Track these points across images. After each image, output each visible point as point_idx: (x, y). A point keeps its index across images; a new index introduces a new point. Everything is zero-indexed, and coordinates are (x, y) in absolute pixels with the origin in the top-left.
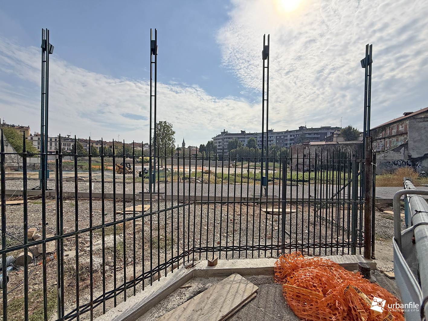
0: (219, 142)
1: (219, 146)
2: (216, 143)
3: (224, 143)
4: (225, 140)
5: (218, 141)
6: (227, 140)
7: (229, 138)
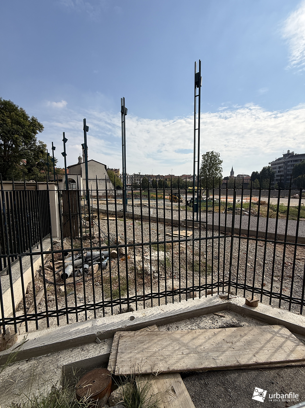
0: (280, 167)
1: (279, 172)
2: (275, 168)
3: (286, 168)
4: (289, 164)
5: (278, 166)
6: (292, 163)
7: (296, 161)
